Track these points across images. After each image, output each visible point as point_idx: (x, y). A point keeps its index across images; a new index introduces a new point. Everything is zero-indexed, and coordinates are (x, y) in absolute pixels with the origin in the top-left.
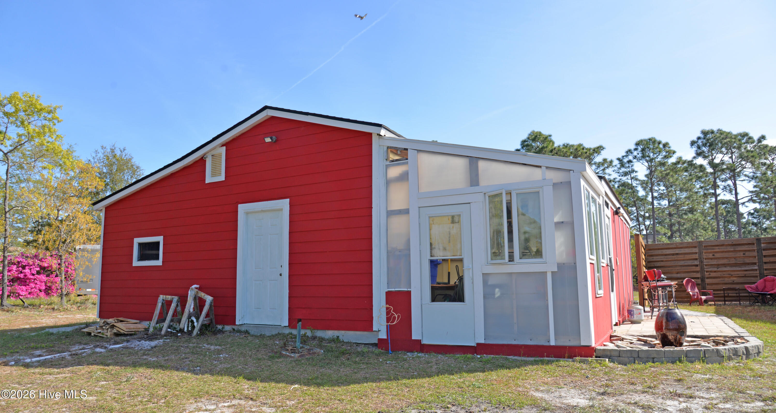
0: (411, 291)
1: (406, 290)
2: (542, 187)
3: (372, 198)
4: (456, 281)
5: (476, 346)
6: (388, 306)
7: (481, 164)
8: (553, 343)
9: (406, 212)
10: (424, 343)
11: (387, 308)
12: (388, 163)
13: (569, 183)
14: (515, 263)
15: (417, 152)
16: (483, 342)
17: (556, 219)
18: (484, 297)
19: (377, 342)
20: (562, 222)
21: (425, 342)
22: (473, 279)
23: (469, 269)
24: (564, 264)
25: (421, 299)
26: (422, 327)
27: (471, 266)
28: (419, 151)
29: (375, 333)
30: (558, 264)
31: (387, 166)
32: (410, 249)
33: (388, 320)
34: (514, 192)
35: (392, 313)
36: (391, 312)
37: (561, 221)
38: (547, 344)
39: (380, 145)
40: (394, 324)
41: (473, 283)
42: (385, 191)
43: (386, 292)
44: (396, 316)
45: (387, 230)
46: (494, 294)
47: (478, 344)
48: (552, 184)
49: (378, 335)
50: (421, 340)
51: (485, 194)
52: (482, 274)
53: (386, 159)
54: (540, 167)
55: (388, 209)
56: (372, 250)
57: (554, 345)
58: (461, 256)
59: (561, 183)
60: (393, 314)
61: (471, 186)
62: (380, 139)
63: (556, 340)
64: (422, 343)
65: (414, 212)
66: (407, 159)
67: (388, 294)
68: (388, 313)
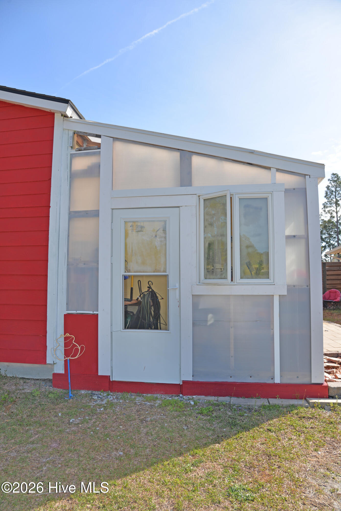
0: (97, 315)
1: (92, 312)
2: (272, 193)
3: (50, 195)
4: (138, 297)
5: (181, 384)
6: (68, 335)
7: (196, 160)
8: (277, 380)
9: (95, 214)
10: (114, 380)
11: (66, 339)
12: (74, 152)
13: (304, 191)
14: (236, 284)
15: (113, 140)
16: (191, 380)
17: (288, 232)
18: (194, 324)
19: (51, 378)
20: (294, 236)
21: (115, 378)
22: (180, 301)
23: (176, 289)
24: (294, 286)
25: (111, 325)
26: (112, 360)
27: (177, 285)
28: (116, 139)
29: (50, 366)
30: (288, 286)
31: (72, 156)
32: (98, 261)
33: (67, 353)
34: (237, 196)
35: (73, 344)
36: (72, 342)
37: (293, 234)
38: (270, 382)
39: (64, 129)
40: (76, 358)
41: (179, 306)
42: (68, 187)
43: (65, 315)
44: (79, 348)
45: (68, 236)
46: (206, 321)
47: (184, 382)
48: (284, 190)
49: (53, 369)
50: (109, 376)
51: (199, 196)
52: (192, 295)
53: (71, 147)
54: (269, 168)
55: (71, 210)
56: (47, 261)
57: (279, 382)
58: (166, 272)
59: (294, 189)
60: (74, 346)
61: (181, 186)
62: (65, 121)
63: (281, 376)
64: (111, 380)
65: (105, 216)
66: (100, 149)
67: (67, 316)
68: (66, 345)
